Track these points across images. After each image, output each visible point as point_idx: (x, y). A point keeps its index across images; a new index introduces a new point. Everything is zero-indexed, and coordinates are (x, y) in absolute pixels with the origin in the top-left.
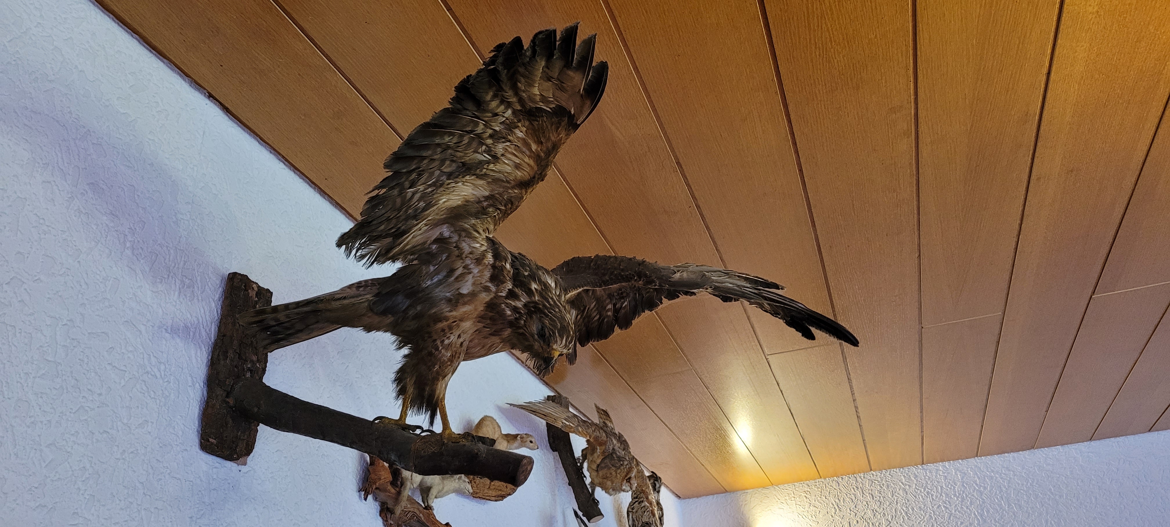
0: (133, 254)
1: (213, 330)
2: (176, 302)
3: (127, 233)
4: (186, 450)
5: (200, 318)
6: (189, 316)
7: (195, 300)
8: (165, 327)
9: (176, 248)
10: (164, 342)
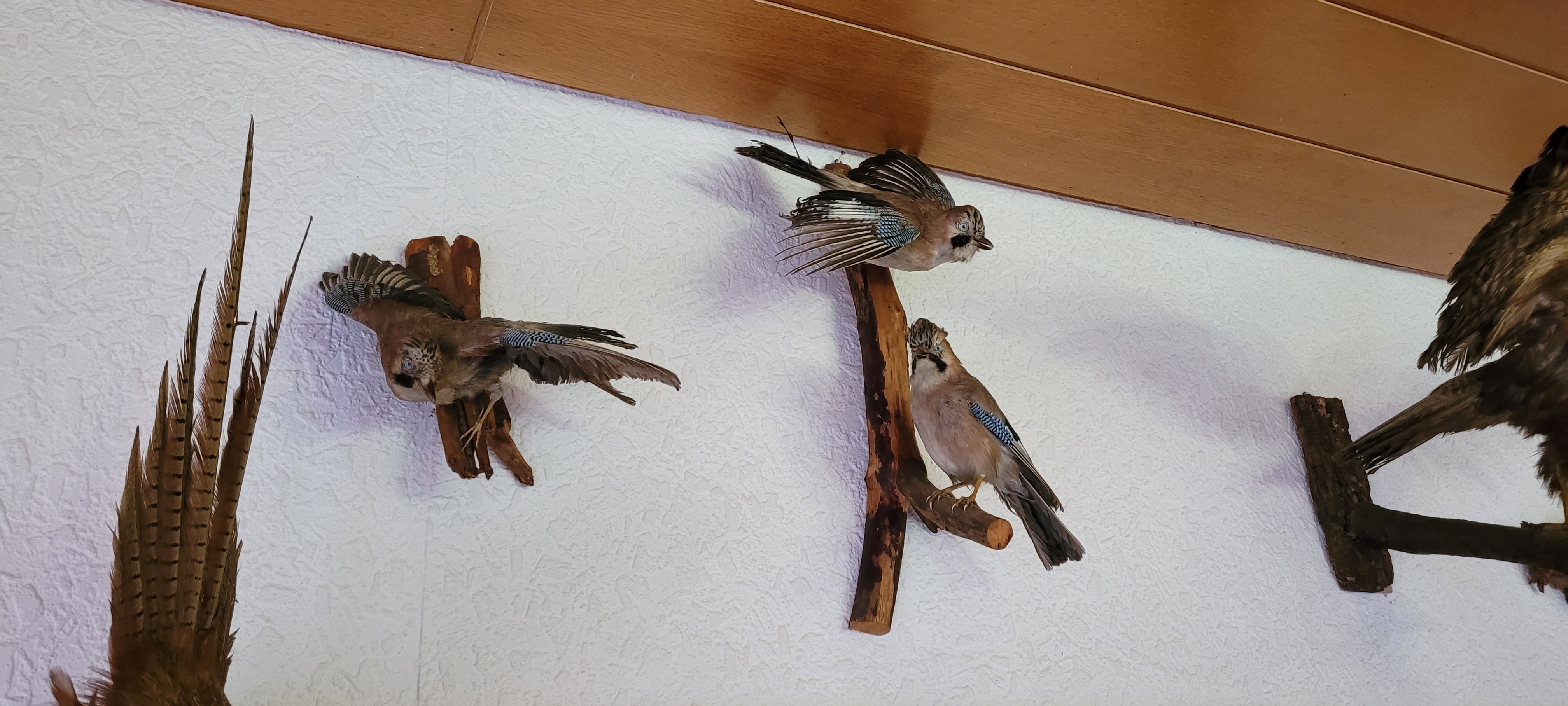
0: (1203, 421)
1: (1300, 463)
2: (1256, 450)
3: (1190, 404)
4: (1329, 594)
5: (1284, 457)
6: (1273, 459)
7: (1272, 440)
8: (1258, 479)
9: (1233, 396)
10: (1264, 495)
